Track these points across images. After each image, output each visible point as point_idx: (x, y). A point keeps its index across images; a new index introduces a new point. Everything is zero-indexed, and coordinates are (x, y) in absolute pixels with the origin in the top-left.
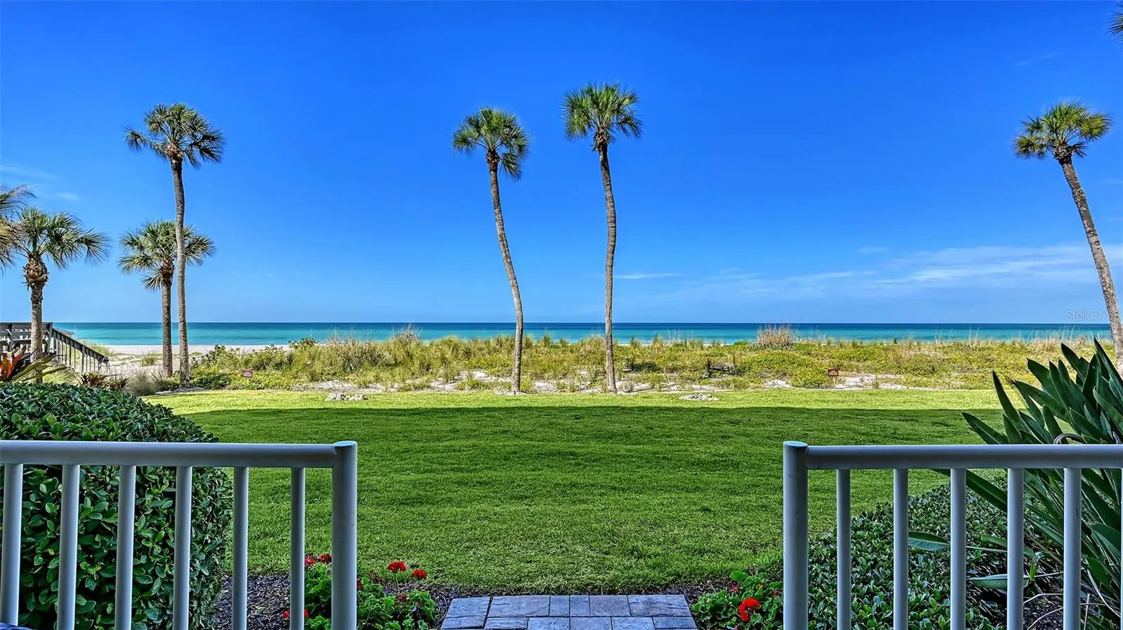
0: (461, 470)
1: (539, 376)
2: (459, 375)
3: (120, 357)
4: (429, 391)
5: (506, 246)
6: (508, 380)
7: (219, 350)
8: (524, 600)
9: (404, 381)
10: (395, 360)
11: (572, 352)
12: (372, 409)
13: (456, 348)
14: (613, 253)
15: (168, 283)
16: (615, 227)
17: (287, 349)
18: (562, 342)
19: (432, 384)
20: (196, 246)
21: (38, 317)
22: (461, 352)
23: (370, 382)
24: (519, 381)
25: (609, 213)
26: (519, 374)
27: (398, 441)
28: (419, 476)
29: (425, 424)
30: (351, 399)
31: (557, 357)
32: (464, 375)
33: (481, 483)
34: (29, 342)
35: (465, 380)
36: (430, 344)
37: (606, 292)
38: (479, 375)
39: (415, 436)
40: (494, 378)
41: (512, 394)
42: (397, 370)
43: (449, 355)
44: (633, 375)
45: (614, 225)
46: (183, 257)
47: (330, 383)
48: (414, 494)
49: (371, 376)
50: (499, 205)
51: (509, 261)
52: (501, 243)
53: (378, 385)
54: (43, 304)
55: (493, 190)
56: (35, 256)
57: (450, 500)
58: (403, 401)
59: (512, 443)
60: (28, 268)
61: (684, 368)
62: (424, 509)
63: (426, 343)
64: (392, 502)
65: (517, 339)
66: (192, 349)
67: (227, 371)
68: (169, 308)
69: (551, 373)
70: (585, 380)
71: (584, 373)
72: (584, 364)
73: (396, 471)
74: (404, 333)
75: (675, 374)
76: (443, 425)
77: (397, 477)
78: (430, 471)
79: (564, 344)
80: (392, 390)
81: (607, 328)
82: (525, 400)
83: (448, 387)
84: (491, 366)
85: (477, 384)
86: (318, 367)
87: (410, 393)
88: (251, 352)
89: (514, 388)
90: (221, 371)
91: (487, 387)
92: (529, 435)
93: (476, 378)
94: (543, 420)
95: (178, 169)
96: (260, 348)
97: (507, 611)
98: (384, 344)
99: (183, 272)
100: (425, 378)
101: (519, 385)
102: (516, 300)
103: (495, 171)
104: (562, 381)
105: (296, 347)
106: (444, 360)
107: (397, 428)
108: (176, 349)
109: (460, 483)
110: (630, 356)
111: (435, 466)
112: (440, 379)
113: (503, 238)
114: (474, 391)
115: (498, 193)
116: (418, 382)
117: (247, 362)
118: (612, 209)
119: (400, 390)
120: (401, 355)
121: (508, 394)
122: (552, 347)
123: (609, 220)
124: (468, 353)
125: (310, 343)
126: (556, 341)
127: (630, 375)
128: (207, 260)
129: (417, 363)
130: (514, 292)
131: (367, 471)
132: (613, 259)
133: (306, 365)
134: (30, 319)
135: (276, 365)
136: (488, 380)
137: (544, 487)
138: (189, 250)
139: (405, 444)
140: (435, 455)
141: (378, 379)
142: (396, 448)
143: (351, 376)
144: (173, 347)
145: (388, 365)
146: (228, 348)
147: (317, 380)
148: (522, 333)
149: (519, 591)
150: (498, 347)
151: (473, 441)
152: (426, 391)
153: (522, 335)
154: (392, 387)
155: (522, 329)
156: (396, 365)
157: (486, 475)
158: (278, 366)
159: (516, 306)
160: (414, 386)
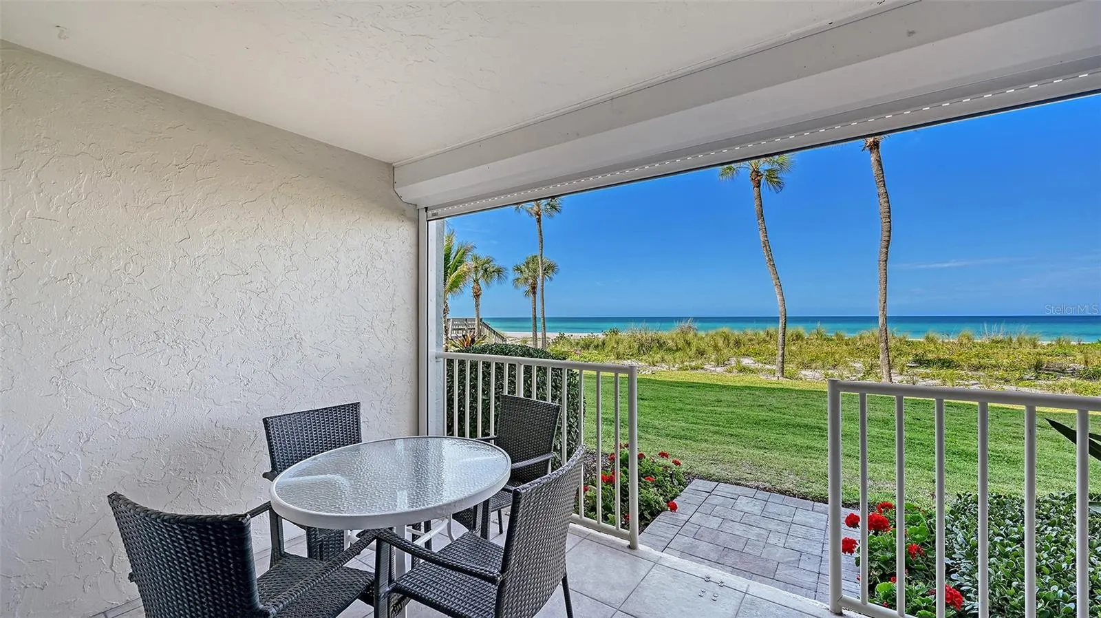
0: (719, 426)
1: (806, 366)
2: (729, 360)
3: (510, 339)
4: (703, 371)
5: (769, 251)
6: (774, 367)
7: (562, 337)
8: (739, 488)
9: (683, 362)
10: (677, 346)
11: (847, 345)
12: (657, 380)
13: (726, 338)
14: (887, 248)
15: (534, 293)
16: (890, 222)
17: (601, 336)
18: (837, 335)
19: (705, 367)
20: (549, 268)
21: (478, 316)
22: (732, 342)
23: (657, 362)
24: (783, 368)
25: (882, 208)
26: (783, 362)
27: (675, 403)
28: (687, 425)
29: (696, 394)
30: (643, 373)
31: (830, 349)
32: (733, 361)
33: (732, 435)
34: (474, 329)
35: (734, 364)
36: (705, 335)
37: (880, 286)
38: (746, 361)
39: (687, 401)
40: (760, 365)
41: (776, 378)
42: (677, 354)
43: (721, 343)
44: (922, 370)
45: (888, 220)
46: (542, 276)
47: (629, 361)
48: (683, 433)
49: (658, 357)
50: (762, 215)
51: (772, 263)
52: (764, 248)
53: (663, 365)
54: (480, 307)
55: (757, 203)
56: (476, 281)
57: (706, 441)
58: (681, 377)
59: (764, 414)
60: (473, 288)
61: (996, 367)
62: (688, 442)
63: (702, 334)
64: (668, 435)
65: (780, 331)
66: (548, 335)
67: (566, 349)
68: (535, 308)
69: (820, 363)
70: (860, 372)
71: (858, 365)
72: (860, 357)
73: (672, 420)
74: (685, 325)
75: (980, 373)
76: (711, 396)
77: (672, 423)
78: (696, 423)
79: (840, 338)
80: (674, 369)
81: (880, 321)
82: (787, 383)
83: (718, 369)
84: (759, 354)
85: (744, 369)
86: (621, 349)
87: (687, 372)
88: (579, 338)
89: (778, 374)
90: (563, 350)
91: (752, 371)
92: (785, 411)
93: (744, 364)
94: (799, 401)
95: (539, 221)
96: (584, 335)
97: (726, 490)
98: (669, 334)
99: (543, 286)
100: (700, 361)
101: (782, 372)
102: (779, 297)
103: (759, 187)
104: (830, 372)
105: (607, 335)
106: (716, 347)
107: (675, 395)
108: (539, 335)
109: (716, 433)
110: (920, 351)
111: (698, 421)
112: (712, 363)
113: (766, 244)
114: (741, 374)
115: (761, 206)
116: (693, 364)
117: (578, 344)
118: (886, 204)
119: (680, 369)
120: (681, 343)
121: (772, 379)
122: (825, 339)
123: (882, 216)
124: (738, 343)
125: (615, 332)
126: (831, 335)
127: (915, 370)
128: (554, 276)
129: (694, 349)
130: (777, 290)
131: (652, 418)
132: (887, 254)
133: (613, 347)
134: (475, 317)
135: (595, 347)
136: (753, 367)
137: (783, 445)
138: (545, 271)
139: (679, 405)
140: (701, 415)
141: (663, 360)
142: (673, 407)
143: (644, 357)
144: (538, 333)
145: (670, 350)
146: (566, 335)
147: (621, 359)
148: (785, 327)
149: (738, 484)
150: (768, 339)
151: (733, 409)
152: (700, 371)
153: (785, 329)
154: (674, 367)
155: (785, 322)
156: (677, 350)
157: (735, 431)
158: (596, 347)
159: (779, 302)
160: (690, 367)
